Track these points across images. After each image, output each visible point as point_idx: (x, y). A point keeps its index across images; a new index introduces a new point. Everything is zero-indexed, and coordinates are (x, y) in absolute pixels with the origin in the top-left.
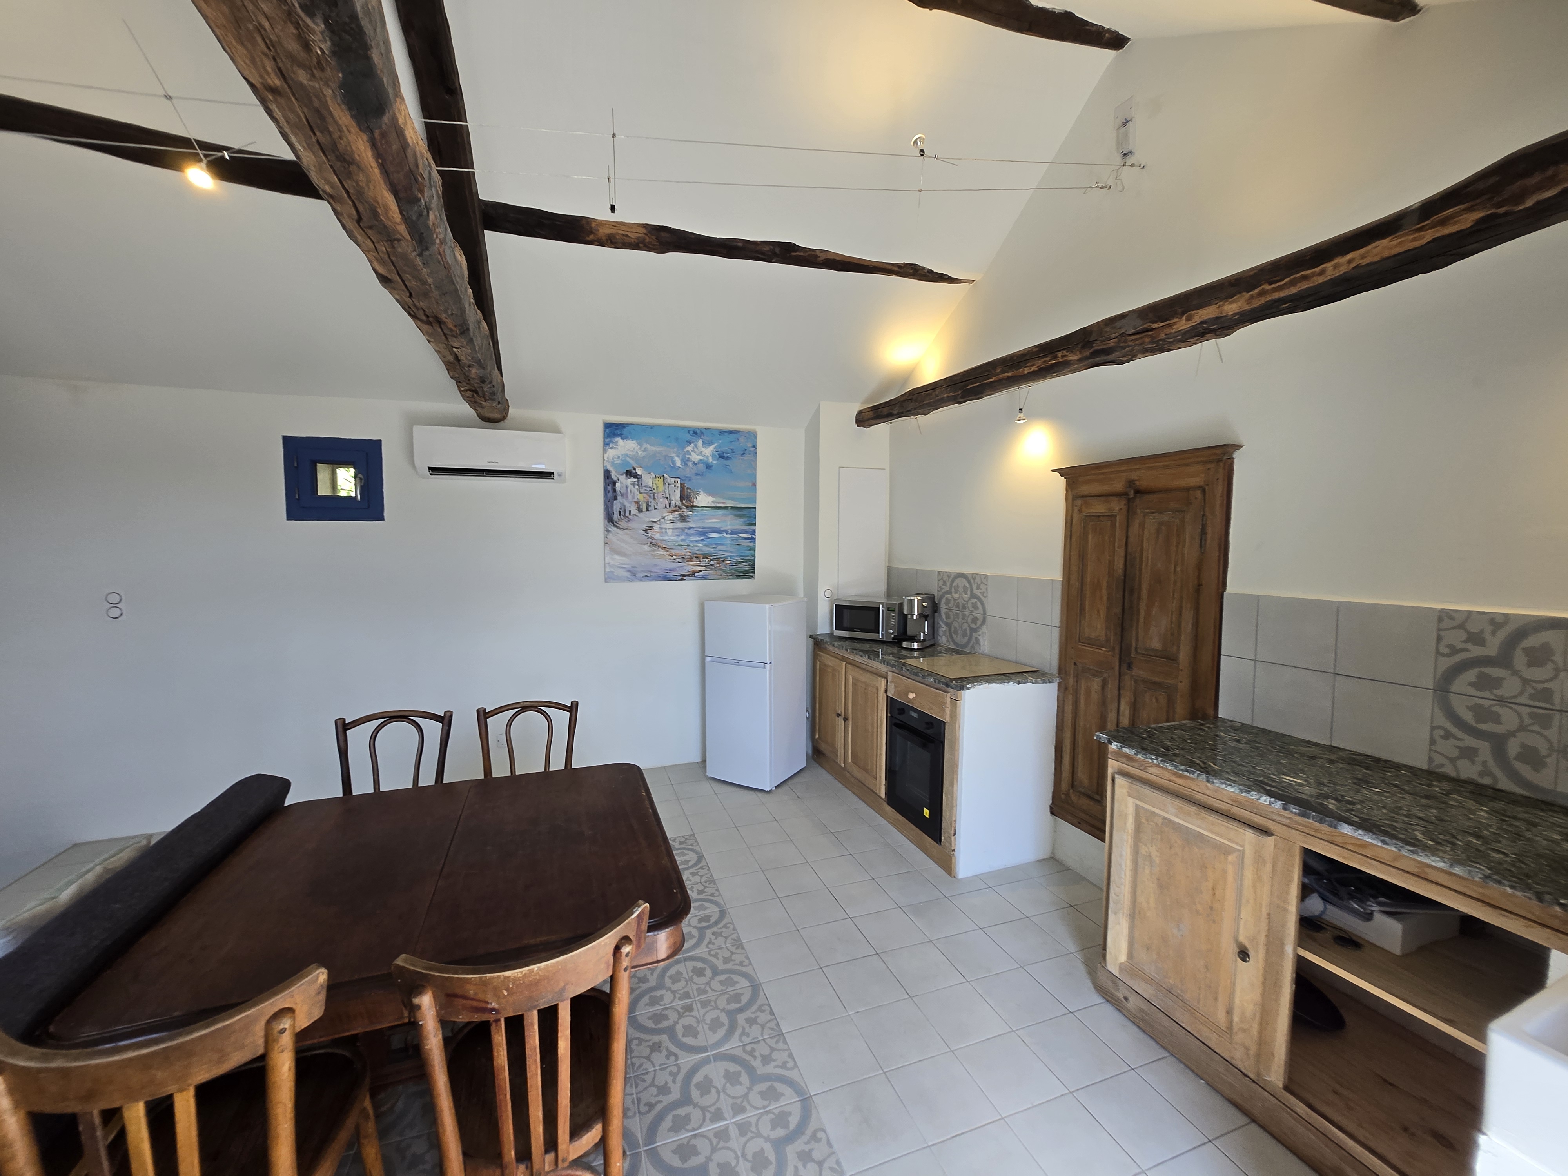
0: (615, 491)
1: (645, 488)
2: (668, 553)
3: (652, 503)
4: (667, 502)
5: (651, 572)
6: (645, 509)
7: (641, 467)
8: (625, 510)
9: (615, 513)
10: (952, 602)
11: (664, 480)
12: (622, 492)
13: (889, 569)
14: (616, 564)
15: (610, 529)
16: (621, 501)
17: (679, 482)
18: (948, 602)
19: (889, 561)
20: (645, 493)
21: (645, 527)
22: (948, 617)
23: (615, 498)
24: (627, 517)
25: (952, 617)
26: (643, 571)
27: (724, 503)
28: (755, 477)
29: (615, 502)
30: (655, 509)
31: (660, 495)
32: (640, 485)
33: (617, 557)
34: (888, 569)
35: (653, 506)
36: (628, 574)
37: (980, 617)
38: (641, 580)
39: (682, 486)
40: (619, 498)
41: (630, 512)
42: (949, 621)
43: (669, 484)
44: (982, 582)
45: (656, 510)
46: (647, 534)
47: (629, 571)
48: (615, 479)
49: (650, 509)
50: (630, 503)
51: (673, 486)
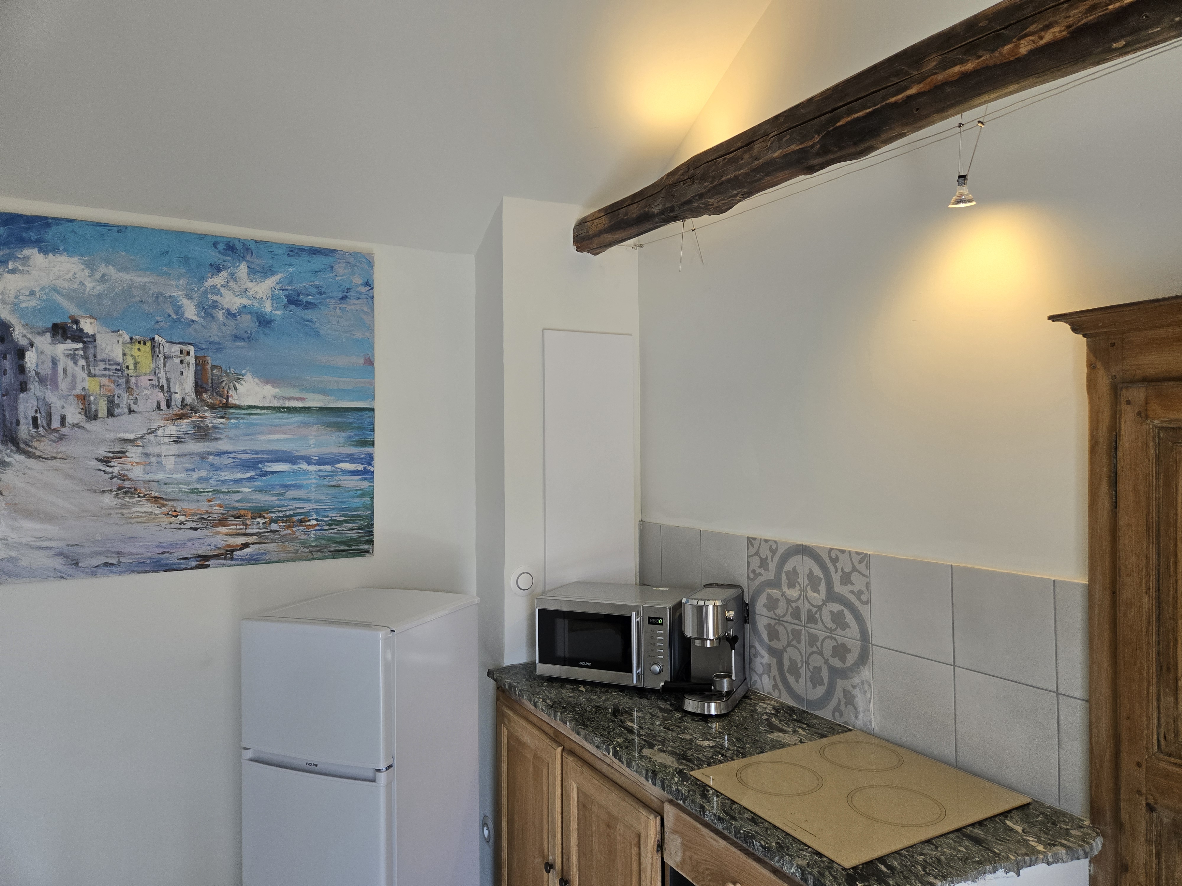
0: (22, 369)
1: (102, 365)
2: (164, 510)
3: (125, 399)
4: (161, 397)
5: (119, 553)
6: (103, 411)
7: (91, 317)
8: (49, 415)
9: (22, 421)
10: (782, 604)
11: (153, 347)
12: (42, 372)
13: (643, 527)
14: (24, 541)
15: (8, 460)
16: (39, 394)
17: (192, 353)
18: (772, 604)
19: (643, 509)
20: (103, 375)
21: (102, 452)
22: (773, 635)
23: (23, 387)
24: (56, 430)
25: (783, 634)
26: (97, 553)
27: (301, 399)
28: (372, 347)
29: (22, 395)
30: (131, 411)
31: (144, 381)
32: (92, 359)
33: (28, 525)
34: (640, 525)
35: (124, 405)
36: (58, 563)
37: (855, 646)
38: (94, 574)
39: (201, 363)
40: (34, 387)
41: (63, 419)
42: (777, 645)
43: (165, 358)
44: (854, 569)
45: (132, 415)
46: (109, 470)
47: (60, 554)
48: (23, 342)
49: (116, 411)
50: (65, 397)
51: (177, 361)
